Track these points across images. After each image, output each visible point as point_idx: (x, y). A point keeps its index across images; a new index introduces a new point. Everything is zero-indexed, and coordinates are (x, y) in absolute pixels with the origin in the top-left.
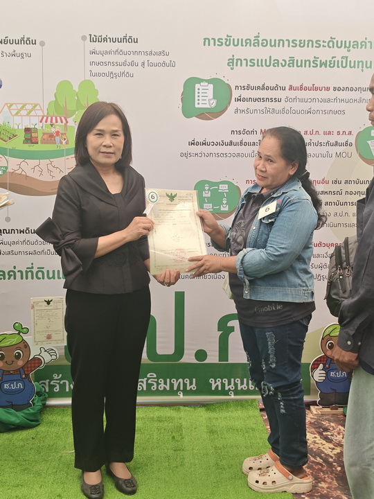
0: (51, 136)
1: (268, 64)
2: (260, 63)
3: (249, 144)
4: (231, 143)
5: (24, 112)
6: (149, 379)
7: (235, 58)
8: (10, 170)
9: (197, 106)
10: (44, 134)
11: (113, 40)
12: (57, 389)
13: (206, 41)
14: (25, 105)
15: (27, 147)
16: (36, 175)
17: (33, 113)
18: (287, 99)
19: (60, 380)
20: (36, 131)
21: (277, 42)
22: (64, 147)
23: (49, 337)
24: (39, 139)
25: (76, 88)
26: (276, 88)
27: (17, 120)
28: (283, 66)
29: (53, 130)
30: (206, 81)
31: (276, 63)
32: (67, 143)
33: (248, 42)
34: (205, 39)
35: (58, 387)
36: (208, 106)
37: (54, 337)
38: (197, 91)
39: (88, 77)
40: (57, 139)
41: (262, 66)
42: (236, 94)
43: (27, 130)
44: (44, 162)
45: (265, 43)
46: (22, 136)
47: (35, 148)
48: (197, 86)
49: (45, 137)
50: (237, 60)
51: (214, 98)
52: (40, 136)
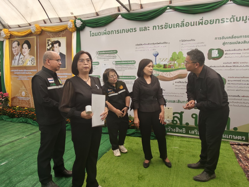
0: (170, 66)
1: (236, 43)
2: (234, 43)
3: (229, 67)
4: (223, 66)
5: (164, 60)
6: (195, 131)
7: (225, 42)
8: (159, 75)
9: (212, 56)
10: (168, 66)
11: (188, 41)
12: (169, 130)
13: (216, 38)
14: (164, 59)
15: (164, 69)
16: (166, 76)
17: (166, 60)
18: (243, 53)
19: (170, 128)
20: (166, 65)
21: (240, 37)
22: (174, 69)
23: (168, 117)
24: (167, 67)
25: (177, 54)
26: (239, 50)
27: (162, 62)
28: (241, 43)
29: (171, 65)
30: (216, 49)
31: (239, 43)
32: (174, 68)
33: (230, 37)
34: (215, 38)
35: (170, 130)
36: (216, 56)
37: (170, 117)
38: (212, 52)
39: (181, 51)
40: (172, 67)
41: (234, 44)
42: (225, 52)
43: (164, 65)
44: (168, 73)
45: (235, 37)
46: (163, 66)
47: (166, 69)
48: (213, 51)
49: (169, 66)
50: (226, 43)
51: (218, 54)
52: (167, 66)
